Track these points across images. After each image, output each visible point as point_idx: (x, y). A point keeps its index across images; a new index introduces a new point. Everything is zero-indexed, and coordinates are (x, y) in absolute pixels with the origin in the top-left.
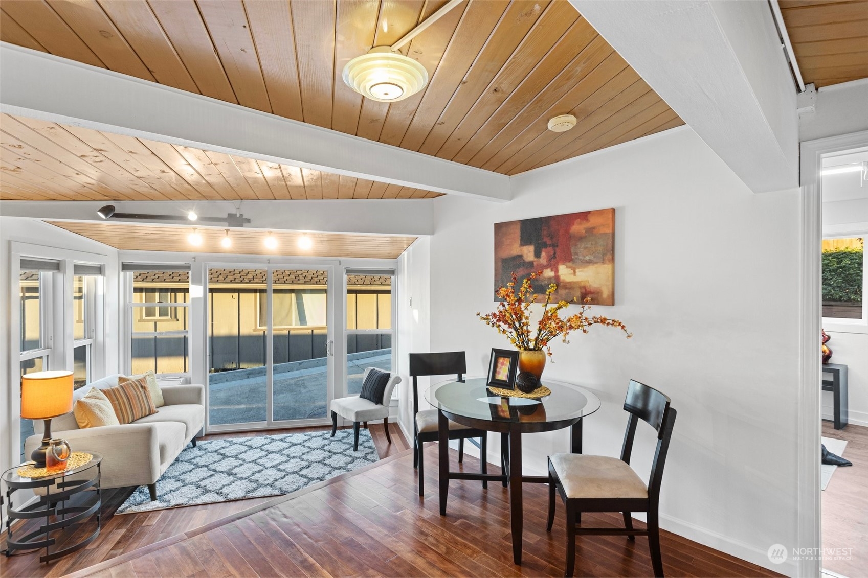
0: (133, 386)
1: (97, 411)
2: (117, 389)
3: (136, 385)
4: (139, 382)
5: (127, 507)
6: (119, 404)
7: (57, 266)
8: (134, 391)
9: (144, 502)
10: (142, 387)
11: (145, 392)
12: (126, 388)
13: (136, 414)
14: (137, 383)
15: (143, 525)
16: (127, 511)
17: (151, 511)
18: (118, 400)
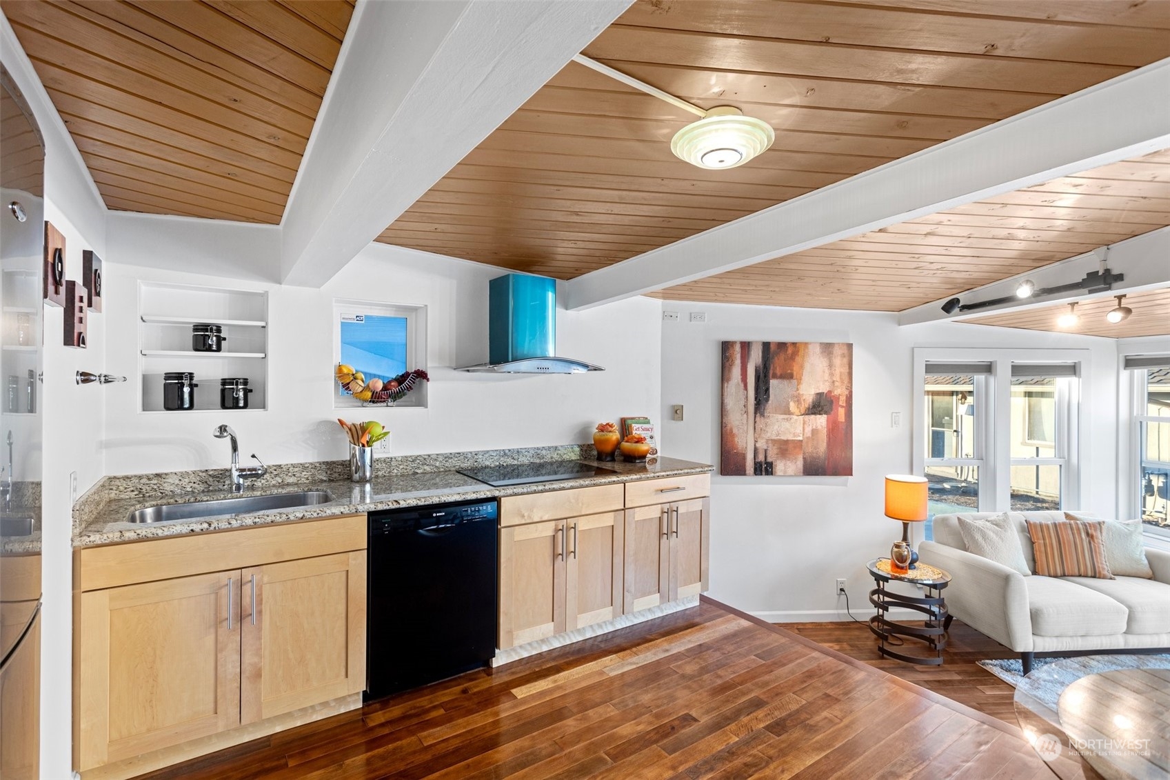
0: (1072, 529)
1: (978, 537)
2: (1048, 526)
3: (1078, 529)
4: (1086, 526)
5: (994, 667)
6: (1045, 545)
7: (988, 368)
8: (1071, 536)
9: (1013, 672)
10: (1088, 534)
11: (1090, 543)
12: (1060, 528)
13: (1068, 567)
14: (1081, 526)
15: (978, 687)
16: (988, 668)
17: (1008, 684)
18: (1044, 539)
